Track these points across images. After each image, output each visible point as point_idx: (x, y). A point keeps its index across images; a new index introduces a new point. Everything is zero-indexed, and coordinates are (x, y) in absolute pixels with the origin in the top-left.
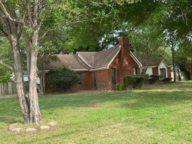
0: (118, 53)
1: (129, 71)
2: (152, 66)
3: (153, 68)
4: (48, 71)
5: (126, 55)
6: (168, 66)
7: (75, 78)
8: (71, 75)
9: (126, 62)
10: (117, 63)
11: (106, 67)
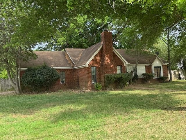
0: (99, 50)
1: (111, 70)
2: (145, 64)
3: (146, 66)
4: (26, 68)
5: (108, 53)
6: (164, 64)
7: (52, 77)
8: (48, 74)
9: (107, 60)
10: (98, 61)
11: (85, 65)
